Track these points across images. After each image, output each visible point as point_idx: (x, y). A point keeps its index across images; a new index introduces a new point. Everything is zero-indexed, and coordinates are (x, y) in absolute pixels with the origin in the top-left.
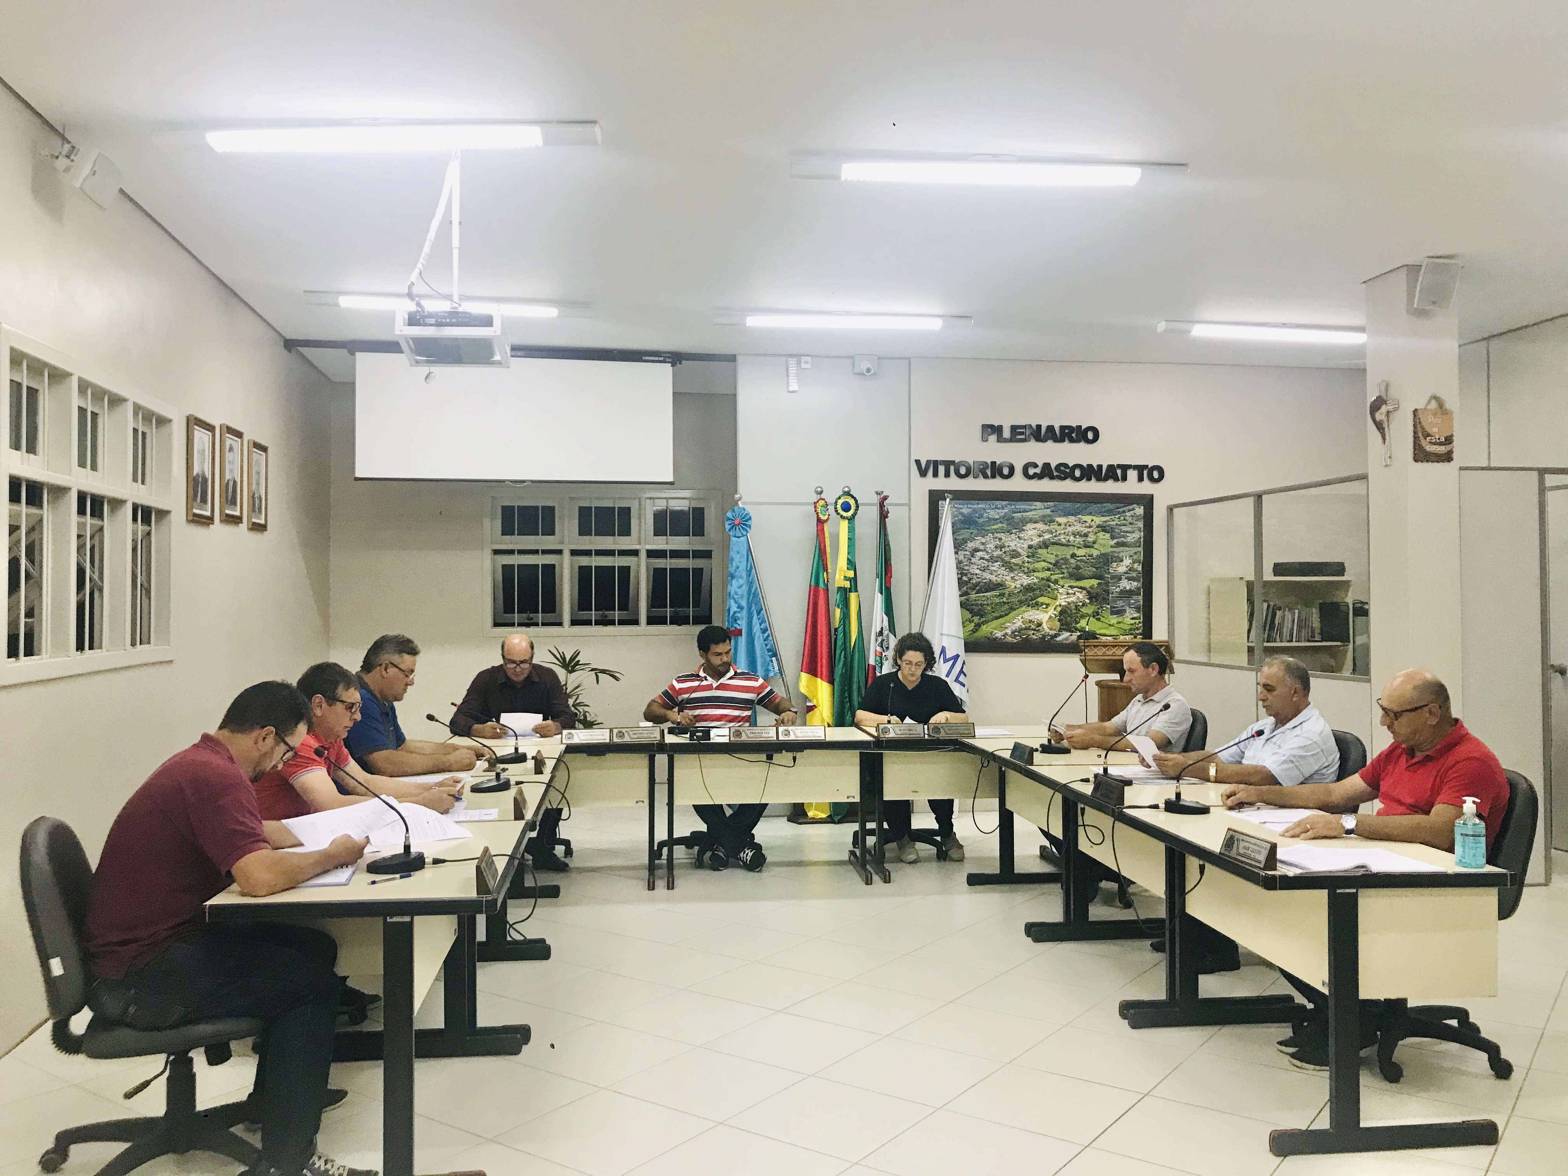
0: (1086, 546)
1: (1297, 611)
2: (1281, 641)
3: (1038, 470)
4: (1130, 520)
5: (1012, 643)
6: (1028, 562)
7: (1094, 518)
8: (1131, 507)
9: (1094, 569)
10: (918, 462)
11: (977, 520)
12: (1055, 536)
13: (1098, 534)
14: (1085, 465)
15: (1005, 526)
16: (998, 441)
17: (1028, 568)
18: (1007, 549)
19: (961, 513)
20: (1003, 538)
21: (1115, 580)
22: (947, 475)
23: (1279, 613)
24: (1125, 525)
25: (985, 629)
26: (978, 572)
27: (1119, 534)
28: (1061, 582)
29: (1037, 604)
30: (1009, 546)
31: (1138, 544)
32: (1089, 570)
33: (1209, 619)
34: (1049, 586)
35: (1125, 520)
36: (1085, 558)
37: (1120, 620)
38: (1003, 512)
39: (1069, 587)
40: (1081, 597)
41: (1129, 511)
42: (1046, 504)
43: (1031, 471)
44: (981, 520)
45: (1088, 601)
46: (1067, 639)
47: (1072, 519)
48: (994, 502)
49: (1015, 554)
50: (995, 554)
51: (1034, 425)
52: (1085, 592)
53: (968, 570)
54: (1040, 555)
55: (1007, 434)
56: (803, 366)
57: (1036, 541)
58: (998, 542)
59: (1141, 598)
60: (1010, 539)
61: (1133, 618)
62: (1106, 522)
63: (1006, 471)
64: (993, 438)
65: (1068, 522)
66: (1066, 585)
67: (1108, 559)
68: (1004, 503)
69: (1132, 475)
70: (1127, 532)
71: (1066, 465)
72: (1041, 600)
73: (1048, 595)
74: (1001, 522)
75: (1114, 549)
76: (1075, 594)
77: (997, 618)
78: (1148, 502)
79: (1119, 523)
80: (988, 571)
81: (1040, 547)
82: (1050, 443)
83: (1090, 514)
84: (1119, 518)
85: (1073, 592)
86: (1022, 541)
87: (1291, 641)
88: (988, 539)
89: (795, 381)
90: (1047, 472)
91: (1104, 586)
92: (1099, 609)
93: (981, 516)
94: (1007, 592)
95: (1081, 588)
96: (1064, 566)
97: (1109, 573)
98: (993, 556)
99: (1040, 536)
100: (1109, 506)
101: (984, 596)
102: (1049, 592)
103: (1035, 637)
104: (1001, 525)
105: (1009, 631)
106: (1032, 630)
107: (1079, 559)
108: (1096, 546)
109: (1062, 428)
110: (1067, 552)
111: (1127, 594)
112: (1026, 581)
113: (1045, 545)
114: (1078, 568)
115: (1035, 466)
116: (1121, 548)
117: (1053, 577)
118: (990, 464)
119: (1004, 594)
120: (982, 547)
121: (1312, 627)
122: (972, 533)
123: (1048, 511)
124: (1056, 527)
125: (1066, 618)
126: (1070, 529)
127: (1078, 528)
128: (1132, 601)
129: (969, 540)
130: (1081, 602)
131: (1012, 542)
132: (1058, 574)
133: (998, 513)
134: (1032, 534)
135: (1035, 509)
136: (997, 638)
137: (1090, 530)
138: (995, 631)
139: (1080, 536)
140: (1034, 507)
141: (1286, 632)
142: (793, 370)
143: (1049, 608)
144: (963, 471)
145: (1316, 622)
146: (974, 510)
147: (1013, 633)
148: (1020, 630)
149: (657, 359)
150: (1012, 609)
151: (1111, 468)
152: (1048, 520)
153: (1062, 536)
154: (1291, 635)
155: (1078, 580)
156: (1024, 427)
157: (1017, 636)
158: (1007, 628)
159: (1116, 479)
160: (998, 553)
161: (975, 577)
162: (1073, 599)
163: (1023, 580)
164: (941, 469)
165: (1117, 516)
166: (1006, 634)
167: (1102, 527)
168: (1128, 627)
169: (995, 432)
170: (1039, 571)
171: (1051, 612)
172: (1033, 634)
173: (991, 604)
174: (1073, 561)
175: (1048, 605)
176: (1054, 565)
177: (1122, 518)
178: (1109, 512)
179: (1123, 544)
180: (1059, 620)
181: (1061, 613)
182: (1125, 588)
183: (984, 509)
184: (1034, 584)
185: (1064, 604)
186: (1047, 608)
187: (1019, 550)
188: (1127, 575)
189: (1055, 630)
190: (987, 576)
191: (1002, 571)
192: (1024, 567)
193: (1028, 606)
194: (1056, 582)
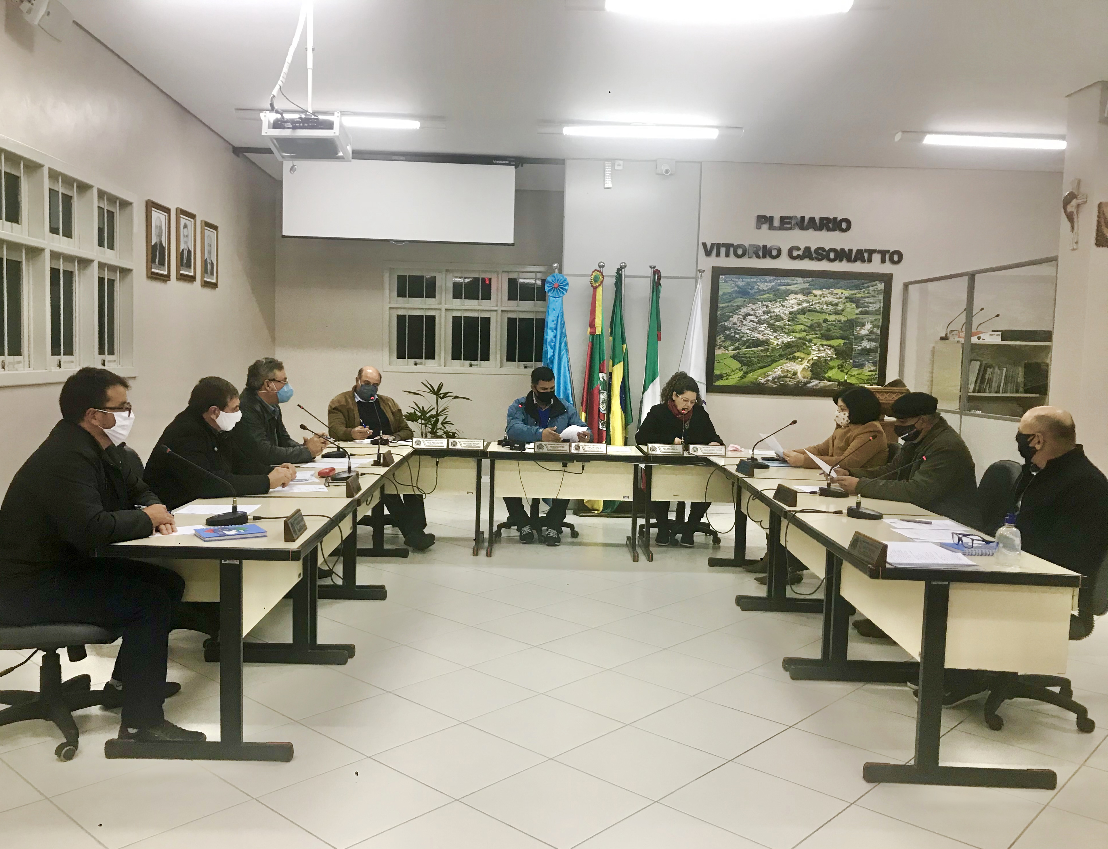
0: (836, 313)
1: (1005, 369)
2: (990, 393)
3: (800, 253)
4: (872, 293)
5: (772, 388)
6: (789, 325)
7: (843, 291)
8: (874, 283)
9: (842, 332)
10: (704, 245)
11: (750, 291)
12: (812, 305)
13: (846, 304)
14: (838, 248)
15: (771, 296)
16: (769, 229)
17: (788, 330)
18: (772, 314)
19: (737, 286)
20: (770, 305)
21: (857, 341)
22: (727, 255)
23: (989, 371)
24: (868, 297)
25: (751, 376)
26: (748, 331)
27: (863, 304)
28: (815, 341)
29: (794, 357)
30: (774, 312)
31: (878, 313)
32: (838, 332)
33: (932, 373)
34: (804, 344)
35: (868, 293)
36: (834, 323)
37: (860, 372)
38: (770, 285)
39: (821, 345)
40: (829, 352)
41: (872, 286)
42: (805, 279)
43: (795, 253)
44: (753, 291)
45: (834, 356)
46: (816, 385)
47: (825, 291)
48: (764, 277)
49: (779, 318)
50: (762, 318)
51: (799, 216)
52: (833, 349)
53: (740, 330)
54: (798, 319)
55: (776, 223)
56: (617, 168)
57: (796, 308)
58: (765, 309)
59: (878, 355)
60: (775, 306)
61: (870, 371)
62: (853, 294)
63: (774, 253)
64: (765, 227)
65: (823, 294)
66: (818, 344)
67: (852, 323)
68: (772, 278)
69: (877, 258)
70: (871, 303)
71: (823, 249)
72: (797, 354)
73: (803, 351)
74: (768, 293)
75: (858, 316)
76: (825, 350)
77: (761, 368)
78: (887, 279)
79: (863, 296)
80: (757, 331)
81: (799, 314)
82: (811, 232)
83: (841, 288)
84: (864, 292)
85: (823, 349)
86: (785, 308)
87: (999, 393)
88: (757, 305)
89: (609, 180)
90: (807, 254)
91: (849, 345)
92: (843, 363)
93: (752, 288)
94: (770, 347)
95: (831, 346)
96: (817, 329)
97: (853, 335)
98: (761, 319)
99: (799, 305)
100: (857, 282)
101: (752, 350)
102: (804, 349)
103: (790, 383)
104: (768, 295)
105: (770, 378)
106: (789, 378)
107: (829, 323)
108: (844, 313)
109: (822, 219)
110: (821, 317)
111: (867, 352)
112: (786, 339)
113: (803, 311)
114: (829, 330)
115: (798, 249)
116: (864, 316)
117: (808, 337)
118: (762, 247)
119: (768, 349)
120: (752, 312)
121: (1017, 382)
122: (745, 301)
123: (807, 285)
124: (813, 297)
125: (816, 369)
126: (823, 299)
127: (830, 298)
128: (871, 358)
129: (742, 306)
130: (829, 357)
131: (777, 309)
132: (812, 335)
133: (767, 286)
134: (793, 303)
135: (797, 283)
136: (760, 384)
137: (840, 300)
138: (760, 378)
139: (832, 305)
140: (795, 282)
141: (994, 385)
142: (608, 171)
143: (804, 361)
144: (740, 252)
145: (1021, 379)
146: (748, 284)
147: (774, 379)
148: (779, 377)
149: (504, 162)
150: (774, 361)
151: (860, 252)
152: (806, 292)
153: (817, 305)
154: (999, 386)
155: (828, 339)
156: (791, 218)
157: (777, 382)
158: (768, 376)
159: (863, 261)
160: (765, 317)
161: (745, 336)
162: (823, 354)
163: (784, 339)
164: (723, 250)
165: (862, 290)
166: (768, 380)
167: (850, 299)
168: (866, 378)
169: (766, 223)
170: (796, 332)
171: (805, 364)
172: (790, 381)
173: (758, 357)
174: (824, 325)
175: (802, 359)
176: (811, 327)
177: (866, 292)
178: (857, 287)
179: (866, 313)
180: (811, 371)
181: (813, 365)
182: (866, 347)
183: (756, 283)
184: (793, 342)
185: (815, 358)
186: (802, 361)
187: (782, 315)
188: (867, 337)
189: (807, 378)
190: (755, 335)
191: (768, 331)
192: (785, 329)
193: (787, 359)
194: (810, 341)
